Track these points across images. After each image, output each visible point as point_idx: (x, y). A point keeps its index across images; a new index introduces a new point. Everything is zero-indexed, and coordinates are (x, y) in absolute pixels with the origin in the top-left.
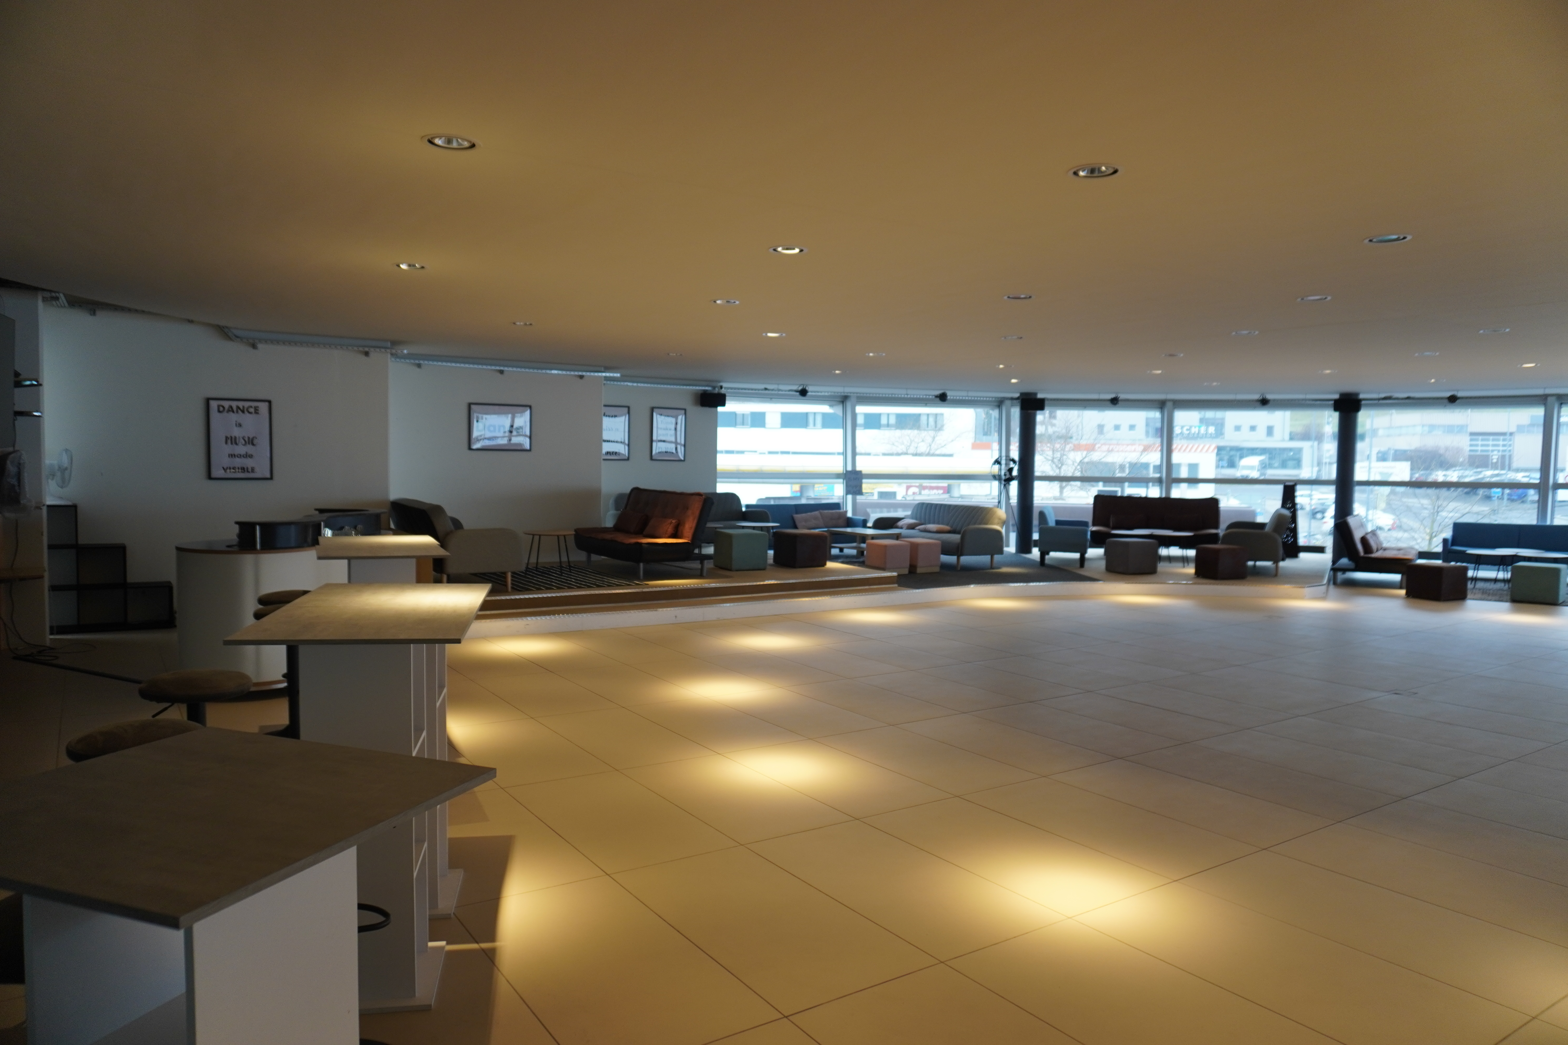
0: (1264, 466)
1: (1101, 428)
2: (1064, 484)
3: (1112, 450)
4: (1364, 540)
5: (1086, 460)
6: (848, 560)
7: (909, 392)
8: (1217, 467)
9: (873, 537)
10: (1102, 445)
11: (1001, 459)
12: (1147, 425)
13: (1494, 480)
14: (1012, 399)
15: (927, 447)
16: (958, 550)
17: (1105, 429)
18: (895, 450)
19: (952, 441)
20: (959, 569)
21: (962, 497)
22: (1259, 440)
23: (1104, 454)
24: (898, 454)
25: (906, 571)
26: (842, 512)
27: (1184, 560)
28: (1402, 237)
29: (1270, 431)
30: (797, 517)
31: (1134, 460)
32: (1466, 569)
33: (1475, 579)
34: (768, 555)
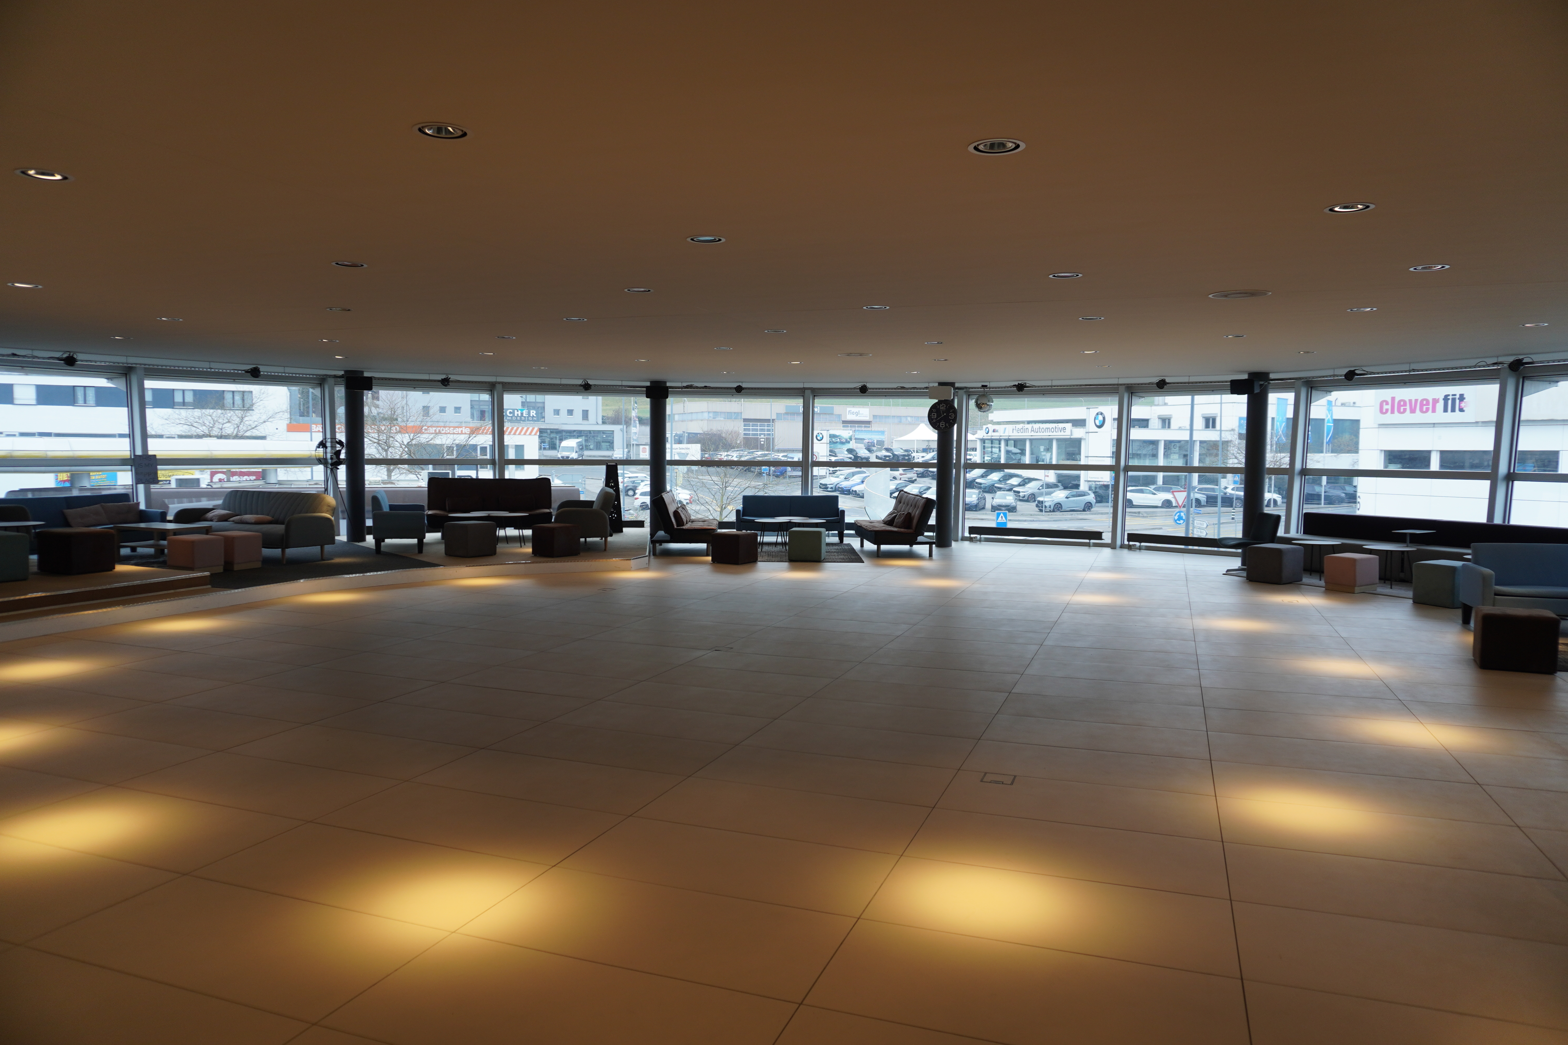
0: (582, 448)
1: (426, 409)
2: (392, 467)
3: (440, 433)
4: (676, 513)
5: (414, 442)
6: (144, 561)
7: (213, 365)
8: (540, 448)
9: (176, 532)
10: (428, 427)
11: (326, 442)
12: (472, 407)
13: (766, 458)
14: (335, 377)
15: (235, 429)
16: (282, 542)
17: (431, 412)
18: (194, 431)
19: (265, 422)
20: (285, 562)
21: (280, 483)
22: (575, 423)
23: (432, 436)
24: (199, 437)
25: (220, 569)
26: (132, 504)
27: (521, 540)
28: (717, 239)
29: (585, 415)
30: (68, 512)
31: (463, 443)
32: (756, 535)
33: (763, 544)
34: (30, 560)
